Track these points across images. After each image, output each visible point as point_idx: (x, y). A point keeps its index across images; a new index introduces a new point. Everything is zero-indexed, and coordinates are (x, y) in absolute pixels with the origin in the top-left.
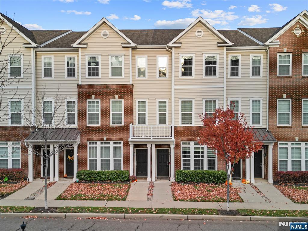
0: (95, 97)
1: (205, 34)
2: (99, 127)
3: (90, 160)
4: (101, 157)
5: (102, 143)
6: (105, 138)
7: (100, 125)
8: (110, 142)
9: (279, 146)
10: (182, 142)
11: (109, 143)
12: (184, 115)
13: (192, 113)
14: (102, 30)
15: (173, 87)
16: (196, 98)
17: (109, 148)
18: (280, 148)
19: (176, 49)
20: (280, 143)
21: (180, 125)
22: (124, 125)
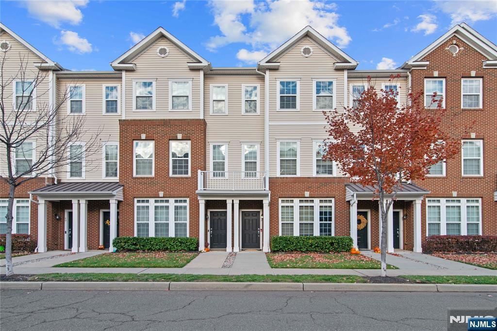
0: (146, 137)
1: (314, 52)
2: (151, 178)
3: (139, 225)
4: (155, 221)
5: (156, 201)
6: (161, 194)
7: (153, 175)
8: (170, 199)
9: (428, 204)
10: (280, 200)
11: (167, 201)
12: (283, 162)
13: (296, 160)
14: (157, 47)
15: (267, 123)
16: (302, 139)
17: (167, 207)
18: (429, 206)
19: (271, 72)
20: (428, 200)
21: (278, 175)
22: (190, 176)
